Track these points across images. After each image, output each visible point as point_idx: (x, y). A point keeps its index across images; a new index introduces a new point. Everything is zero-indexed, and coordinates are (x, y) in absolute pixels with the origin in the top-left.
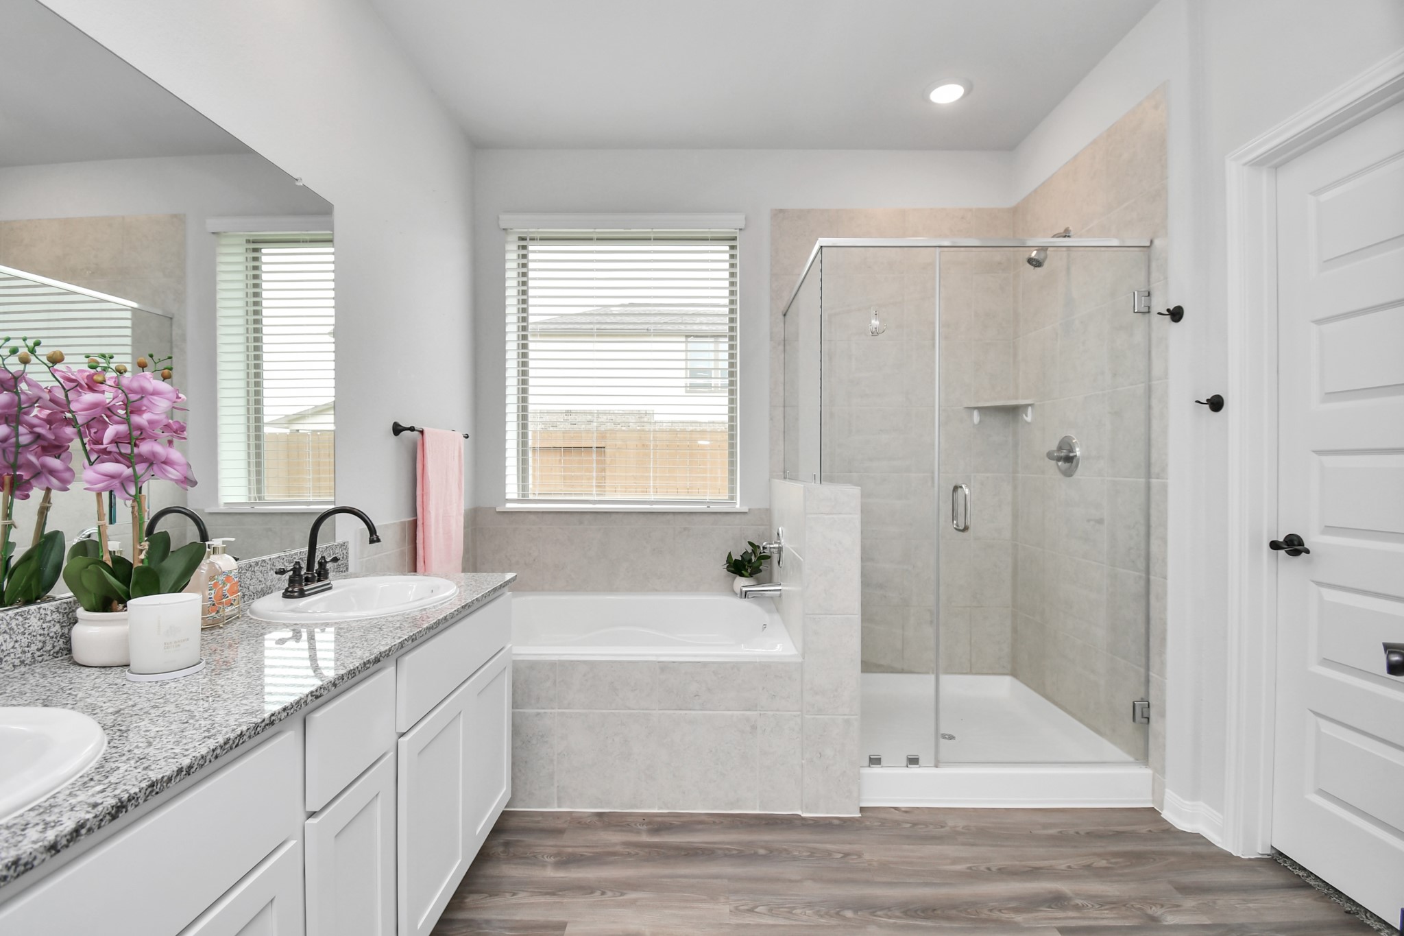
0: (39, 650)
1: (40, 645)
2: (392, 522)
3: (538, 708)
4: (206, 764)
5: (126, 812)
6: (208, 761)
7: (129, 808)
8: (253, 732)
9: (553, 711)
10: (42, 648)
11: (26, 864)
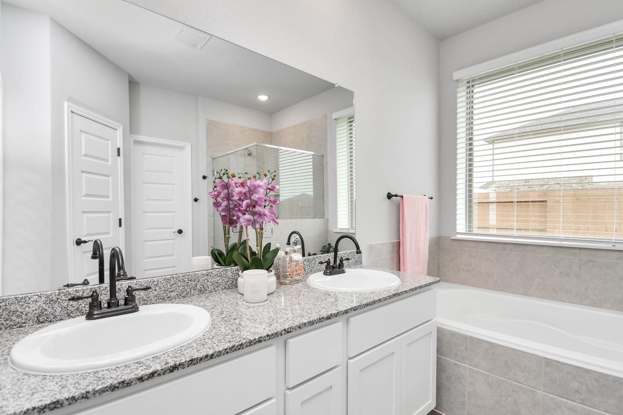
0: (231, 284)
1: (231, 282)
2: (387, 242)
3: (456, 361)
4: (221, 355)
5: (178, 370)
6: (222, 354)
7: (179, 368)
8: (249, 344)
9: (465, 365)
10: (232, 284)
11: (128, 384)
